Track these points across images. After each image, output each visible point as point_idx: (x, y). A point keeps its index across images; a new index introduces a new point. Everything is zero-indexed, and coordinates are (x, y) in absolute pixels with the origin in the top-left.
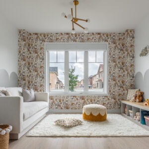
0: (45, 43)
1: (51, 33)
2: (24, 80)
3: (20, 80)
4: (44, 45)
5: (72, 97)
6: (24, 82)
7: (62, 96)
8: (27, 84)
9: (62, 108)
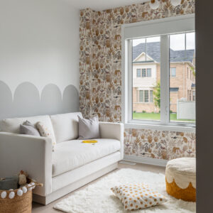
0: (123, 26)
1: (134, 5)
2: (88, 98)
3: (82, 97)
4: (120, 29)
5: (175, 135)
6: (88, 101)
7: (153, 131)
8: (93, 104)
9: (153, 156)
